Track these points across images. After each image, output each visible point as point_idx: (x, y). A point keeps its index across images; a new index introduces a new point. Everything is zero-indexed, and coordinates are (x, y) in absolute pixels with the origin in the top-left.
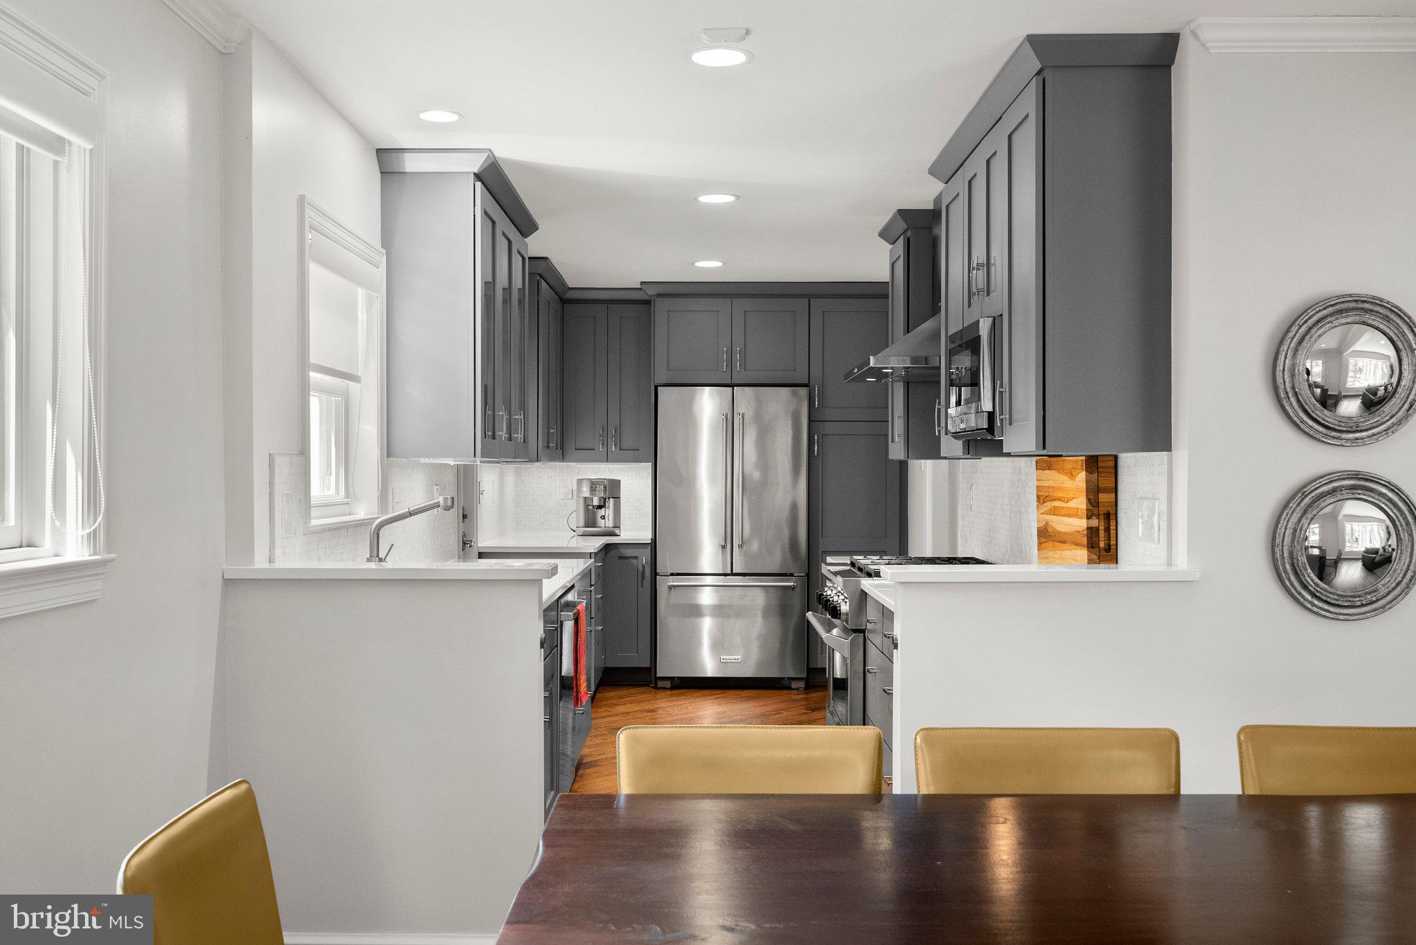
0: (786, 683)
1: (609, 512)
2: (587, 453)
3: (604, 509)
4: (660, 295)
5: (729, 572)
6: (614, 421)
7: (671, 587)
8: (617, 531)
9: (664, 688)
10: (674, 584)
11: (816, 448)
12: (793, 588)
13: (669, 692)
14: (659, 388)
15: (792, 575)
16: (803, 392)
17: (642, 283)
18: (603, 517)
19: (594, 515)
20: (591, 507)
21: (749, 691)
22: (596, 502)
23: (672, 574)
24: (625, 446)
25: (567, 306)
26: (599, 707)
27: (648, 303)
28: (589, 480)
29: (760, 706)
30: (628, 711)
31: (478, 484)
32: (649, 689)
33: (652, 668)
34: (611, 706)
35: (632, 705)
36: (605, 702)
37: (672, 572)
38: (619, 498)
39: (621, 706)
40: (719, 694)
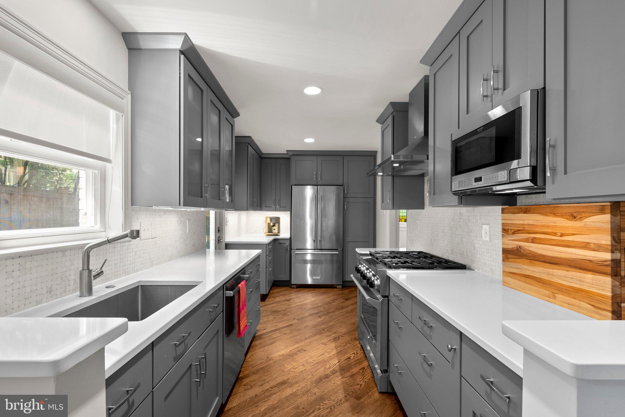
0: (335, 286)
1: (276, 228)
2: (269, 208)
3: (274, 227)
4: (293, 155)
5: (316, 248)
6: (278, 198)
7: (296, 254)
8: (279, 234)
9: (294, 288)
10: (297, 253)
11: (346, 207)
12: (338, 254)
13: (295, 290)
14: (293, 186)
15: (337, 250)
16: (341, 187)
17: (287, 151)
18: (274, 229)
19: (271, 229)
20: (270, 226)
21: (323, 289)
22: (272, 224)
23: (297, 249)
24: (281, 206)
25: (262, 159)
26: (270, 298)
27: (289, 158)
28: (270, 217)
29: (327, 297)
30: (280, 300)
31: (226, 218)
32: (289, 288)
33: (290, 281)
34: (274, 297)
35: (282, 297)
36: (273, 295)
37: (297, 248)
38: (279, 223)
39: (278, 298)
40: (313, 290)
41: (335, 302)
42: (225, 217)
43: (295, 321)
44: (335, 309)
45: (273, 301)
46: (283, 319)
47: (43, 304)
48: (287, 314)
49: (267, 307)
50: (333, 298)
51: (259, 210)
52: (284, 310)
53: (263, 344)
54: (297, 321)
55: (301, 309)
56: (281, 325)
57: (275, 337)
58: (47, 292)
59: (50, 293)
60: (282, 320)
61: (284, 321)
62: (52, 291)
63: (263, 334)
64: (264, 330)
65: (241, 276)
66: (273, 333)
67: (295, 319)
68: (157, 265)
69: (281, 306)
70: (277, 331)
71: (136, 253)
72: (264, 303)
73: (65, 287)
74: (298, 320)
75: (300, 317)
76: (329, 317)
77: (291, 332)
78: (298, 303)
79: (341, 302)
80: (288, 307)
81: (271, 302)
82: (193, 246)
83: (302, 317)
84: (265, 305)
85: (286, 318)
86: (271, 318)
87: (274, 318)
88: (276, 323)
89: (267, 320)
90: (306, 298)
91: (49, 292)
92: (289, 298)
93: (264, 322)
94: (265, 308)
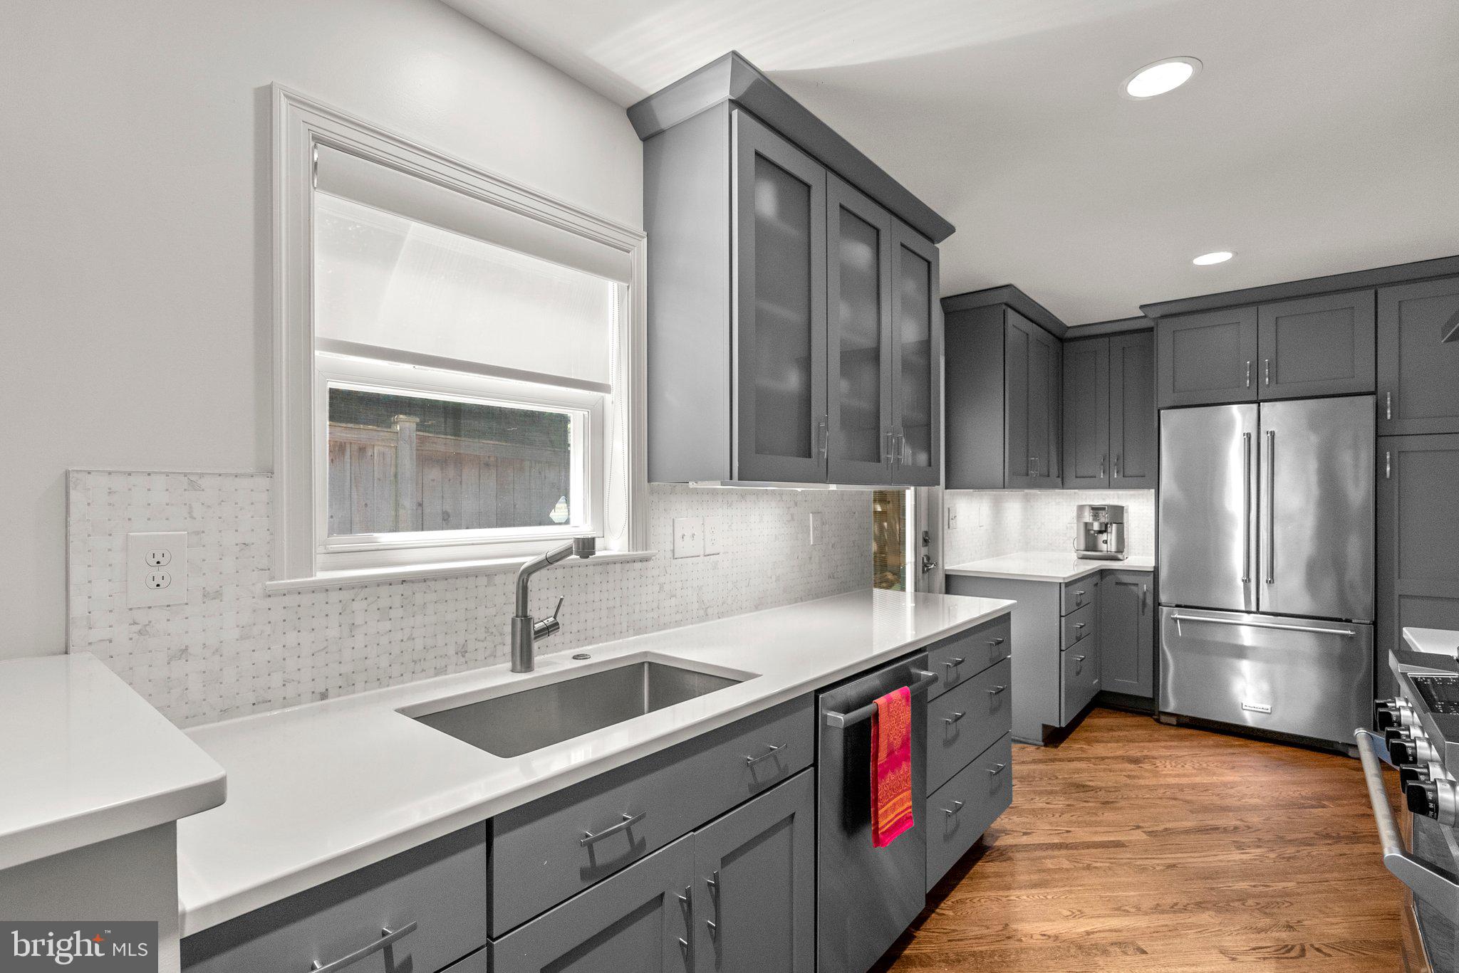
0: (1341, 749)
1: (1112, 537)
2: (1089, 482)
3: (1105, 535)
4: (1166, 316)
5: (1254, 610)
6: (1117, 449)
7: (1176, 619)
8: (1120, 556)
9: (1168, 724)
10: (1179, 616)
11: (1388, 469)
12: (1351, 638)
13: (1173, 731)
14: (1162, 411)
15: (1349, 621)
16: (1367, 401)
17: (1142, 307)
18: (1106, 542)
19: (1095, 539)
20: (1092, 532)
21: (1283, 749)
22: (1096, 527)
23: (1178, 606)
24: (1128, 472)
25: (1066, 344)
26: (1075, 741)
27: (1151, 329)
28: (1090, 505)
29: (1294, 783)
30: (1104, 754)
31: (946, 510)
32: (1151, 721)
33: (1153, 700)
34: (1089, 742)
35: (1115, 745)
36: (1087, 734)
37: (1179, 603)
38: (1122, 523)
39: (1102, 745)
40: (1240, 746)
41: (1324, 807)
42: (946, 507)
43: (1138, 836)
44: (1316, 834)
45: (1082, 750)
46: (1098, 819)
47: (448, 674)
48: (1117, 805)
49: (1057, 765)
50: (1318, 789)
51: (1054, 487)
52: (1107, 790)
53: (1006, 879)
54: (1145, 837)
55: (1175, 799)
56: (1082, 835)
57: (1051, 867)
58: (457, 653)
59: (463, 656)
60: (1093, 819)
61: (1099, 824)
62: (466, 652)
63: (1016, 845)
64: (1025, 834)
65: (914, 670)
66: (1050, 852)
67: (1138, 827)
68: (719, 618)
69: (1102, 774)
70: (1064, 852)
71: (661, 586)
72: (1052, 752)
73: (495, 646)
74: (1150, 833)
75: (1161, 828)
76: (1281, 857)
77: (1110, 869)
78: (1166, 776)
79: (1351, 813)
80: (1129, 781)
81: (1073, 754)
82: (830, 577)
83: (1166, 830)
84: (1053, 760)
85: (1109, 816)
86: (1060, 802)
87: (1068, 805)
88: (1071, 823)
89: (1044, 805)
90: (1204, 765)
91: (460, 654)
92: (1139, 754)
93: (1033, 810)
94: (1049, 767)
